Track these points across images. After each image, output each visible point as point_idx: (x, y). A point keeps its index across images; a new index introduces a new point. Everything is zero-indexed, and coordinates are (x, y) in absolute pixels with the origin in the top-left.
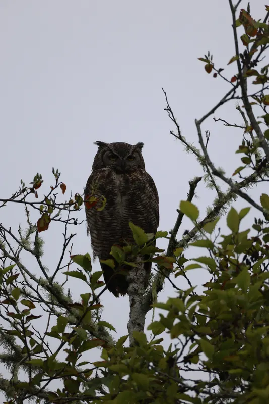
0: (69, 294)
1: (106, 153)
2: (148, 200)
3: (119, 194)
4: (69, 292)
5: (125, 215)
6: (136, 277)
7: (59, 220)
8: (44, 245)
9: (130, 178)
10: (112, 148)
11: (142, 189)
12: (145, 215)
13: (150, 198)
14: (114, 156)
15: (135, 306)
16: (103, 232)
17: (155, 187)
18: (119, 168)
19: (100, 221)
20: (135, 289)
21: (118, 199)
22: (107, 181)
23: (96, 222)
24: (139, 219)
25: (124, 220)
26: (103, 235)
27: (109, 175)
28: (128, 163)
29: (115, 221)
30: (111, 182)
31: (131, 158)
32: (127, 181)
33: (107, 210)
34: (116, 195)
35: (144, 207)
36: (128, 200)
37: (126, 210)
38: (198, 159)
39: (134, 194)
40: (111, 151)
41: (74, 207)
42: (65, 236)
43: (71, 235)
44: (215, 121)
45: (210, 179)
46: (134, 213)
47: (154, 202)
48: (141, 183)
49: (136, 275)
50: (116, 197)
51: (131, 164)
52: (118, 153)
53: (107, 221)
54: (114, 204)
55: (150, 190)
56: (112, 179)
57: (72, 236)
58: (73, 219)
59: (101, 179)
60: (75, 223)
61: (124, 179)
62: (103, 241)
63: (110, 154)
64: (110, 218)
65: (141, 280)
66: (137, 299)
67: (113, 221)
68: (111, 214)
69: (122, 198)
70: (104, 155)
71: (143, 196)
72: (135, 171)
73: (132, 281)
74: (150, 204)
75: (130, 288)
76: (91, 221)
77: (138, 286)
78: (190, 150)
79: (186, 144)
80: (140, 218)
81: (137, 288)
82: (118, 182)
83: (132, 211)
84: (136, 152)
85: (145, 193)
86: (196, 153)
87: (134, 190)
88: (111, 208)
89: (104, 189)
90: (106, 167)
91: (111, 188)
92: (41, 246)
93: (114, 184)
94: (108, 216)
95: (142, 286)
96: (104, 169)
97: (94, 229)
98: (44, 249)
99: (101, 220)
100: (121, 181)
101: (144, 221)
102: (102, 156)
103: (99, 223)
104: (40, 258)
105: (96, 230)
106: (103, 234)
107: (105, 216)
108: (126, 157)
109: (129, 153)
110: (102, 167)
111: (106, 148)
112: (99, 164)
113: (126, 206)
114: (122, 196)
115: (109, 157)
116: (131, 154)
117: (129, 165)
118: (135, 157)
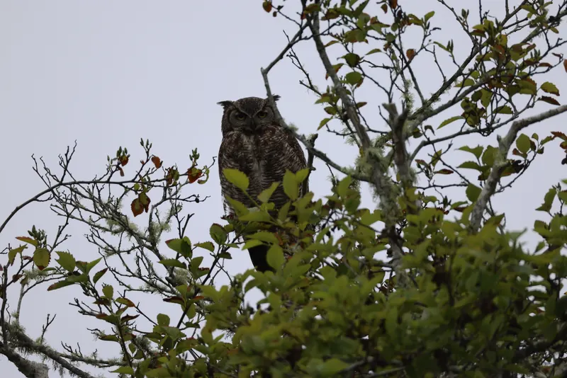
1: (232, 113)
3: (255, 159)
5: (264, 183)
9: (261, 139)
10: (238, 106)
13: (291, 160)
14: (241, 115)
18: (248, 128)
21: (254, 167)
27: (238, 139)
28: (259, 121)
31: (262, 115)
34: (251, 162)
36: (266, 165)
39: (271, 156)
40: (238, 110)
43: (189, 215)
46: (274, 180)
48: (276, 143)
50: (251, 164)
51: (263, 122)
52: (246, 111)
54: (251, 171)
55: (291, 149)
56: (242, 144)
58: (194, 195)
60: (197, 201)
63: (237, 114)
69: (259, 164)
70: (230, 116)
71: (282, 158)
82: (250, 147)
83: (271, 177)
84: (268, 106)
85: (284, 155)
90: (233, 130)
99: (237, 193)
100: (254, 144)
102: (228, 117)
108: (255, 114)
109: (259, 109)
110: (230, 131)
111: (231, 107)
112: (227, 127)
113: (264, 173)
114: (258, 161)
115: (236, 117)
116: (261, 110)
117: (261, 124)
118: (266, 114)
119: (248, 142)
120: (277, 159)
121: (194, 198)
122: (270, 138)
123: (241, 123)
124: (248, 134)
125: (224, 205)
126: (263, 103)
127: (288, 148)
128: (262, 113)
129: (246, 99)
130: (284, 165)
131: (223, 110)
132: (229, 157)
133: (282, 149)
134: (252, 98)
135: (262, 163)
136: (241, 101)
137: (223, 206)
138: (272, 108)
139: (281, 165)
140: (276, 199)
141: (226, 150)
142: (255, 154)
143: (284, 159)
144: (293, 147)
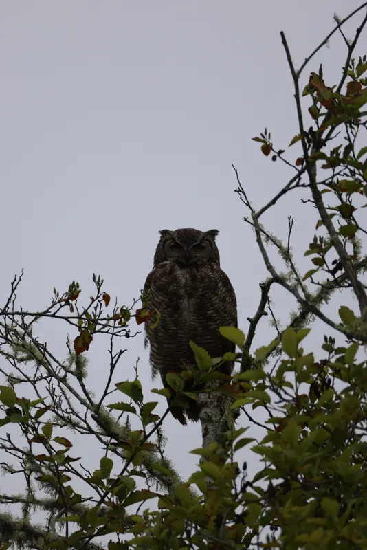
2: (222, 303)
3: (186, 296)
5: (193, 323)
6: (209, 400)
7: (107, 332)
8: (88, 364)
9: (197, 274)
10: (176, 236)
11: (213, 289)
12: (219, 322)
13: (224, 300)
14: (177, 246)
15: (208, 436)
18: (183, 260)
20: (208, 415)
21: (184, 303)
25: (192, 329)
27: (172, 270)
28: (194, 254)
29: (181, 332)
30: (175, 280)
31: (199, 249)
32: (194, 278)
33: (170, 317)
34: (181, 297)
35: (217, 311)
37: (195, 318)
38: (280, 252)
39: (203, 295)
42: (111, 352)
44: (304, 202)
45: (295, 276)
46: (205, 321)
47: (229, 305)
48: (211, 281)
49: (209, 398)
50: (181, 301)
51: (198, 255)
52: (182, 242)
53: (171, 331)
54: (180, 309)
55: (224, 290)
56: (175, 276)
57: (121, 352)
59: (162, 277)
60: (127, 336)
61: (190, 276)
63: (173, 244)
64: (174, 328)
65: (216, 403)
66: (210, 428)
67: (178, 331)
68: (176, 323)
69: (188, 302)
70: (165, 246)
71: (215, 298)
72: (203, 265)
73: (204, 405)
74: (225, 309)
75: (202, 414)
76: (150, 331)
77: (212, 412)
78: (270, 241)
79: (265, 233)
80: (213, 326)
81: (210, 414)
82: (183, 280)
83: (201, 318)
84: (207, 240)
85: (217, 294)
86: (277, 245)
87: (203, 291)
88: (176, 315)
89: (167, 290)
91: (175, 288)
92: (84, 366)
93: (179, 283)
95: (217, 411)
96: (166, 262)
97: (155, 342)
98: (88, 369)
99: (162, 330)
100: (186, 279)
102: (163, 246)
103: (161, 334)
104: (84, 380)
105: (157, 343)
107: (168, 325)
108: (191, 246)
109: (196, 241)
111: (168, 236)
112: (160, 257)
113: (194, 312)
114: (188, 298)
115: (171, 247)
116: (198, 242)
117: (196, 257)
118: (203, 247)
119: (182, 275)
120: (210, 299)
121: (124, 333)
122: (206, 274)
123: (175, 254)
124: (182, 266)
125: (146, 340)
126: (201, 236)
127: (222, 288)
128: (199, 247)
129: (185, 230)
130: (216, 306)
132: (159, 289)
133: (216, 289)
134: (190, 230)
135: (193, 301)
136: (179, 231)
138: (210, 242)
139: (213, 306)
140: (204, 341)
141: (155, 282)
142: (186, 291)
143: (216, 299)
144: (227, 287)
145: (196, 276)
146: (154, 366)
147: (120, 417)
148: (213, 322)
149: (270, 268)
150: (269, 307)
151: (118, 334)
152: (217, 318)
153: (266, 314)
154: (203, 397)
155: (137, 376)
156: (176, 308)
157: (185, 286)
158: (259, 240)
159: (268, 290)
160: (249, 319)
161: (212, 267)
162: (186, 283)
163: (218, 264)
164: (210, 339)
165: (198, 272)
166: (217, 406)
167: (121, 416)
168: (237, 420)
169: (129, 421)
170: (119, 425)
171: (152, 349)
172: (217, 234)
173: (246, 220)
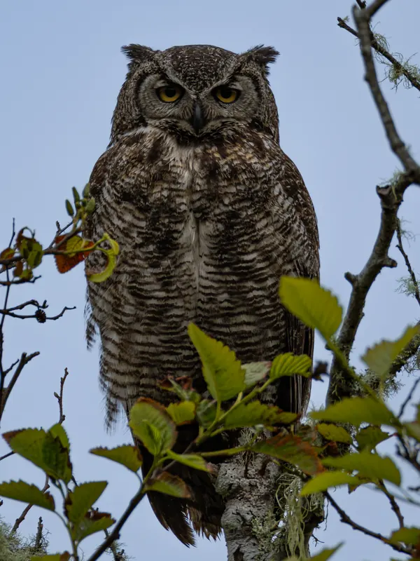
0: (40, 536)
1: (147, 80)
2: (280, 237)
3: (191, 215)
4: (40, 528)
6: (246, 482)
9: (222, 162)
10: (167, 65)
11: (260, 200)
12: (270, 282)
13: (285, 229)
14: (172, 89)
16: (140, 338)
17: (306, 197)
18: (184, 125)
19: (130, 304)
20: (243, 519)
21: (185, 235)
22: (153, 171)
23: (116, 306)
24: (251, 295)
26: (140, 348)
28: (214, 109)
29: (179, 303)
30: (164, 174)
31: (226, 96)
32: (212, 172)
33: (153, 266)
34: (181, 219)
35: (267, 257)
36: (217, 236)
37: (212, 269)
39: (234, 214)
40: (164, 76)
41: (15, 274)
43: (24, 355)
46: (235, 278)
47: (298, 243)
48: (256, 179)
49: (246, 475)
50: (180, 227)
51: (225, 112)
54: (176, 247)
55: (287, 203)
56: (166, 165)
57: (25, 359)
58: (33, 302)
59: (134, 166)
60: (41, 317)
61: (202, 167)
62: (140, 365)
63: (160, 84)
64: (163, 294)
65: (263, 490)
66: (249, 550)
67: (170, 302)
68: (166, 281)
69: (198, 231)
70: (143, 88)
71: (264, 222)
73: (234, 492)
74: (287, 250)
75: (229, 517)
76: (100, 303)
77: (254, 510)
78: (403, 77)
79: (390, 58)
80: (256, 293)
81: (249, 517)
82: (186, 174)
83: (227, 270)
84: (246, 74)
85: (268, 214)
88: (167, 262)
89: (145, 199)
90: (146, 125)
91: (165, 193)
93: (175, 182)
94: (157, 287)
95: (266, 510)
96: (142, 130)
97: (113, 329)
99: (132, 300)
100: (193, 173)
101: (267, 302)
102: (137, 90)
103: (128, 309)
105: (119, 333)
106: (138, 344)
107: (145, 287)
108: (207, 90)
110: (137, 126)
111: (147, 65)
113: (211, 256)
114: (198, 221)
115: (158, 92)
116: (225, 80)
117: (220, 117)
118: (239, 92)
120: (251, 225)
121: (32, 310)
122: (244, 162)
123: (167, 109)
124: (183, 140)
125: (90, 326)
126: (232, 65)
127: (281, 199)
129: (190, 49)
130: (264, 243)
131: (127, 71)
133: (266, 201)
134: (205, 48)
135: (208, 228)
136: (175, 51)
137: (84, 327)
138: (255, 80)
139: (257, 241)
140: (234, 329)
141: (114, 178)
142: (193, 202)
143: (266, 226)
144: (296, 198)
145: (217, 166)
146: (111, 393)
147: (19, 521)
148: (256, 282)
149: (398, 147)
150: (400, 247)
151: (16, 312)
152: (268, 271)
153: (393, 264)
154: (230, 474)
155: (63, 418)
156: (168, 245)
157: (191, 189)
158: (371, 78)
159: (399, 204)
160: (348, 276)
161: (259, 145)
162: (193, 181)
163: (276, 138)
164: (248, 324)
165: (224, 156)
166: (266, 497)
167: (22, 518)
168: (316, 532)
169: (44, 532)
170: (17, 543)
171: (104, 349)
172: (273, 60)
173: (342, 24)
